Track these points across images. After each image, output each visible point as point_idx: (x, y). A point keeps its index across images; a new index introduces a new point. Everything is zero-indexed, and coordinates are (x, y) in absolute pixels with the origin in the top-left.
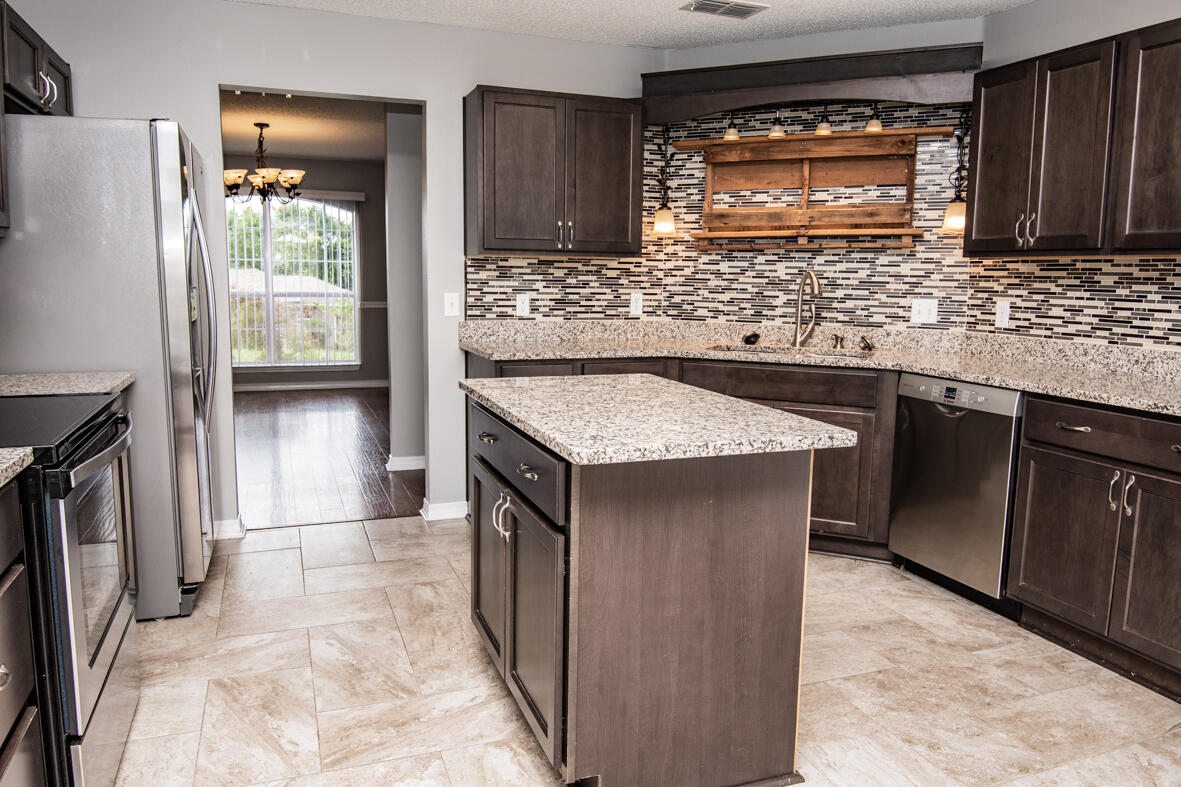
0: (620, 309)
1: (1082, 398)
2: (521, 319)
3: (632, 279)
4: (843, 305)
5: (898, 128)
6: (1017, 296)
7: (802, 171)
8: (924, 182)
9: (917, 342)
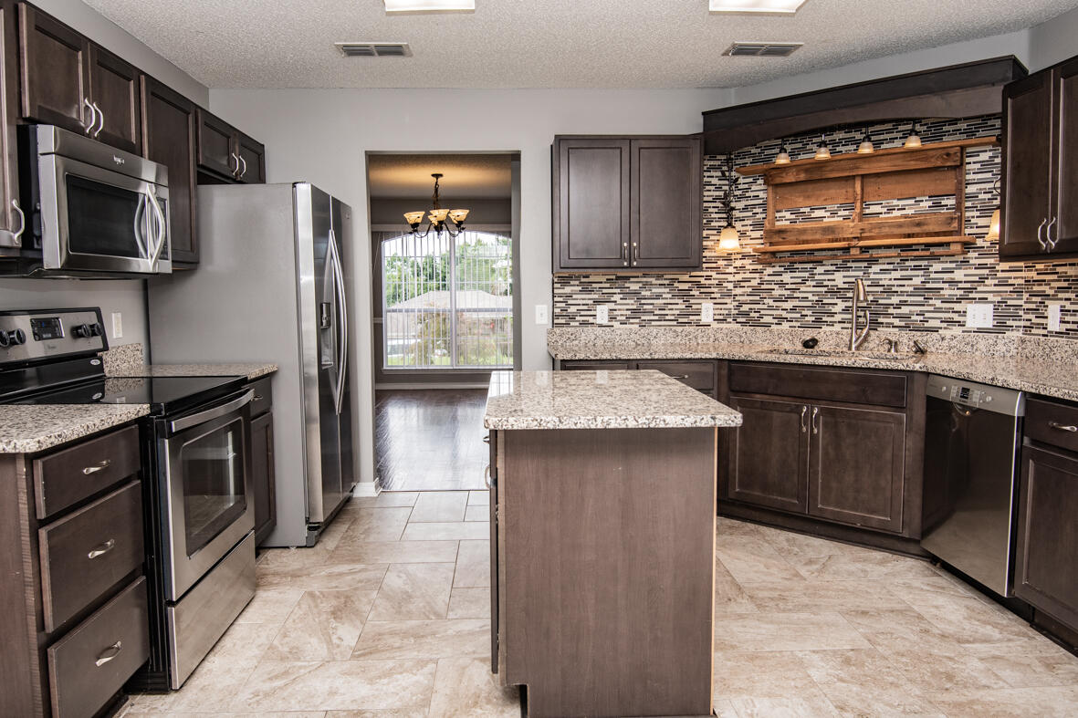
0: (691, 317)
1: (1067, 397)
2: (601, 326)
3: (702, 290)
4: (898, 311)
5: (948, 141)
6: (1066, 299)
7: (854, 187)
8: (975, 191)
9: (972, 346)
